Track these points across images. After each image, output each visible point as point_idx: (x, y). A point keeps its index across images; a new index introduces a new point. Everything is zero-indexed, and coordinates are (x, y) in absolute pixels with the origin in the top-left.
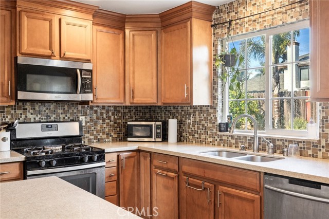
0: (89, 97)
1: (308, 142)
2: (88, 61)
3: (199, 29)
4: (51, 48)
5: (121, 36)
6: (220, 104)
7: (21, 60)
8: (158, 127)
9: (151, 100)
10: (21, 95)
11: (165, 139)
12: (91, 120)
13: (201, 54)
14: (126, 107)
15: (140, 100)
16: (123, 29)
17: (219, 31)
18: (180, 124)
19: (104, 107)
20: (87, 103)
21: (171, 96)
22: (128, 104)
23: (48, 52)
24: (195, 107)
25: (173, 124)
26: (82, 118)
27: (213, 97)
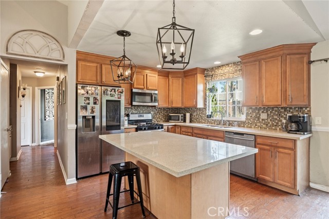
0: (156, 104)
1: (242, 122)
2: (156, 90)
3: (200, 78)
4: (144, 86)
5: (168, 80)
6: (208, 107)
7: (134, 90)
8: (182, 116)
9: (179, 105)
10: (134, 103)
11: (185, 121)
12: (155, 113)
13: (200, 87)
14: (168, 108)
15: (175, 105)
16: (168, 77)
17: (208, 78)
18: (191, 115)
19: (159, 108)
20: (155, 106)
21: (188, 104)
22: (170, 107)
23: (143, 87)
24: (198, 109)
25: (188, 115)
26: (152, 112)
27: (205, 105)
